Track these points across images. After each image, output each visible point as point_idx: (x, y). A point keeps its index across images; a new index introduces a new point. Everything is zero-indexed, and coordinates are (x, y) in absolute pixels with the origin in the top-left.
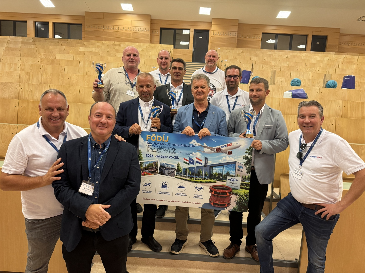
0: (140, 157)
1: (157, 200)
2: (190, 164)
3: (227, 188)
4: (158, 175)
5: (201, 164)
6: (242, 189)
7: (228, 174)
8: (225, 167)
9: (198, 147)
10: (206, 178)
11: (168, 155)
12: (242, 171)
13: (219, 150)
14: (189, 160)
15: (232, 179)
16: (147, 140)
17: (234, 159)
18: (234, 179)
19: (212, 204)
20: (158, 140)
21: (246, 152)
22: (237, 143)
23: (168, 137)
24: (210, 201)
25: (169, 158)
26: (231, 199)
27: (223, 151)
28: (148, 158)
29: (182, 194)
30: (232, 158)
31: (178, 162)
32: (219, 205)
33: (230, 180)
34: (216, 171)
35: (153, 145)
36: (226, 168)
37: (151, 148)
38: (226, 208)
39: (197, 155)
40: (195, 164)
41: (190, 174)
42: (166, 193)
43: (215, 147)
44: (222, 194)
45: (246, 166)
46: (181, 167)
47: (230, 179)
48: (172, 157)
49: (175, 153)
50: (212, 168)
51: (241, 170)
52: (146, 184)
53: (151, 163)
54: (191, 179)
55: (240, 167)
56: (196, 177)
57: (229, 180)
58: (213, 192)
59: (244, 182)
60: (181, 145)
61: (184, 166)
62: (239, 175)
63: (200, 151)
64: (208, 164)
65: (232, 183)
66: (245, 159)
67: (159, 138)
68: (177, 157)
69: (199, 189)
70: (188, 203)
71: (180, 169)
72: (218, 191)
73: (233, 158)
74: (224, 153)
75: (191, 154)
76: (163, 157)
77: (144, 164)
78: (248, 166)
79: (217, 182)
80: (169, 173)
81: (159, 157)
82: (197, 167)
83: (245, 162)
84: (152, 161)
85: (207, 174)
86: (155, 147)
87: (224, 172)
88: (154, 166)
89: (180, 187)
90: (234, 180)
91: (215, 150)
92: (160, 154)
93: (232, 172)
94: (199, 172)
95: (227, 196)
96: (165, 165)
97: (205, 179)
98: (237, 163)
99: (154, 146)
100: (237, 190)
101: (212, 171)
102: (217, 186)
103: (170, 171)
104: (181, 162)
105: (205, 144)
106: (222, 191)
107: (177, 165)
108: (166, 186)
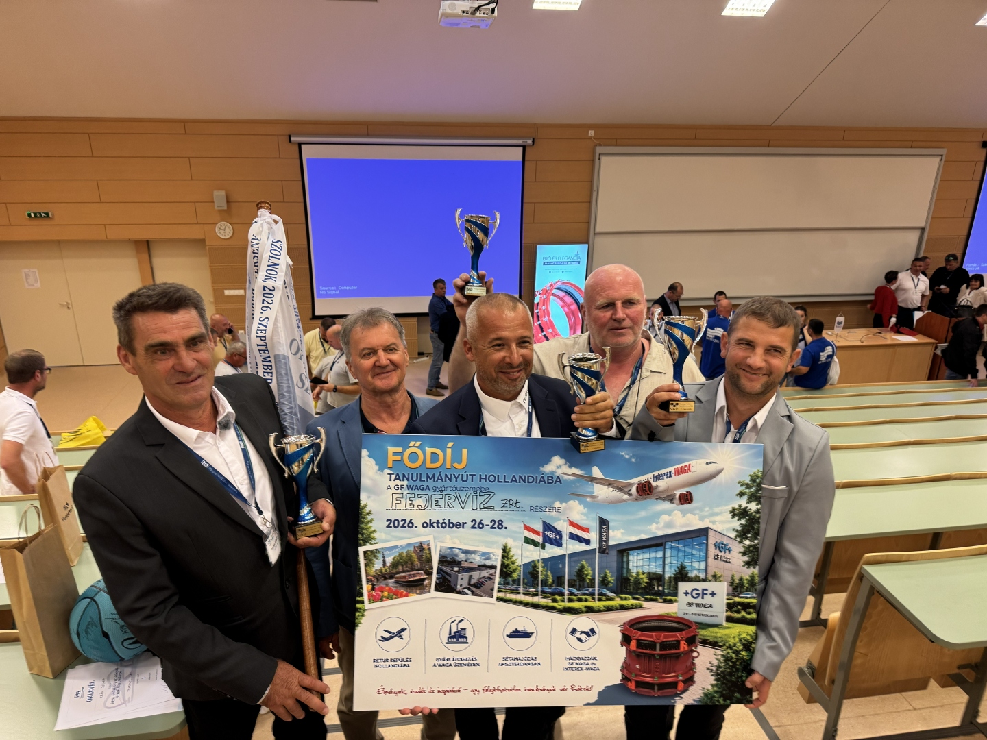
0: (364, 531)
1: (430, 692)
2: (548, 545)
3: (682, 625)
4: (433, 593)
5: (587, 542)
6: (730, 625)
7: (682, 575)
8: (672, 548)
9: (572, 482)
10: (605, 595)
11: (466, 516)
12: (728, 561)
13: (646, 490)
14: (545, 530)
15: (698, 590)
16: (390, 465)
17: (702, 519)
18: (704, 590)
19: (632, 685)
20: (429, 465)
21: (741, 494)
22: (707, 463)
23: (465, 451)
24: (623, 674)
25: (473, 527)
26: (696, 661)
27: (660, 492)
28: (393, 534)
29: (524, 662)
30: (695, 515)
31: (503, 541)
32: (656, 688)
33: (689, 596)
34: (640, 564)
35: (412, 483)
36: (675, 553)
37: (405, 493)
38: (678, 695)
39: (570, 513)
40: (564, 545)
41: (550, 581)
42: (465, 662)
43: (631, 481)
44: (664, 646)
45: (741, 542)
46: (514, 558)
47: (689, 591)
48: (480, 523)
49: (492, 508)
50: (625, 554)
51: (727, 555)
52: (387, 635)
53: (405, 551)
54: (554, 601)
55: (721, 547)
56: (571, 594)
57: (686, 593)
58: (634, 643)
59: (737, 599)
60: (514, 476)
61: (528, 553)
62: (719, 574)
63: (582, 497)
65: (698, 605)
66: (737, 518)
67: (435, 457)
68: (500, 523)
69: (583, 637)
70: (544, 690)
71: (511, 566)
72: (652, 637)
73: (697, 517)
74: (664, 499)
75: (551, 507)
76: (449, 527)
77: (380, 556)
78: (747, 542)
79: (645, 604)
80: (473, 582)
81: (435, 525)
82: (571, 555)
83: (740, 529)
84: (409, 545)
85: (609, 579)
86: (420, 492)
87: (667, 568)
88: (417, 563)
89: (516, 634)
90: (704, 594)
91: (634, 490)
92: (437, 516)
93: (696, 565)
94: (580, 574)
95: (682, 652)
96: (456, 555)
97: (603, 598)
98: (711, 533)
99: (417, 488)
100: (716, 629)
101: (625, 565)
102: (646, 621)
103: (476, 576)
104: (515, 539)
105: (596, 472)
106: (663, 637)
107: (500, 552)
108: (462, 633)
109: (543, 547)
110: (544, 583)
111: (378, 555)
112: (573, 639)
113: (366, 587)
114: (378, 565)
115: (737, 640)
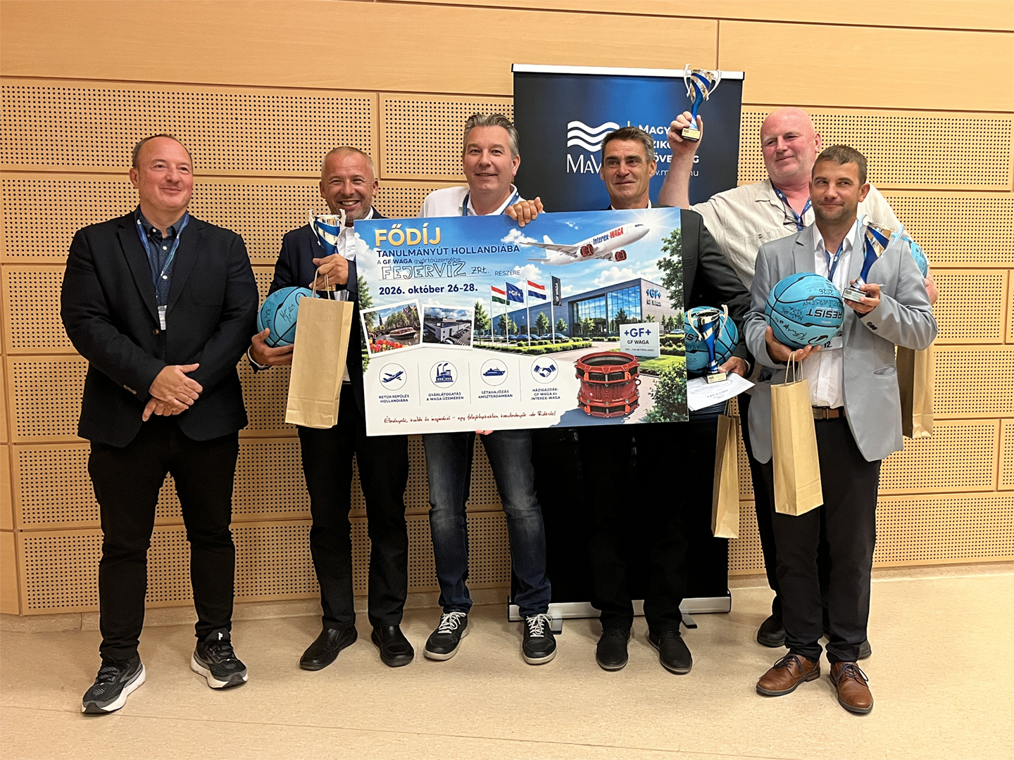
1: (426, 420)
2: (511, 302)
3: (626, 359)
4: (422, 344)
5: (544, 297)
6: (665, 357)
7: (622, 319)
8: (612, 297)
9: (528, 249)
10: (561, 338)
11: (444, 282)
12: (659, 305)
13: (588, 251)
14: (508, 290)
15: (636, 330)
16: (378, 244)
17: (635, 272)
18: (640, 329)
19: (587, 409)
20: (409, 242)
21: (665, 249)
22: (635, 226)
23: (438, 229)
24: (579, 401)
25: (449, 291)
26: (639, 387)
27: (600, 252)
28: (386, 299)
29: (498, 394)
31: (475, 301)
32: (607, 410)
33: (629, 335)
34: (587, 312)
35: (397, 258)
36: (615, 301)
37: (392, 266)
38: (627, 416)
39: (527, 275)
40: (525, 301)
41: (516, 330)
42: (452, 396)
43: (576, 245)
44: (611, 377)
46: (485, 314)
47: (629, 331)
49: (464, 275)
50: (575, 305)
51: (658, 300)
52: (388, 377)
53: (396, 312)
54: (520, 345)
55: (652, 293)
56: (533, 339)
57: (627, 333)
58: (586, 375)
59: (668, 336)
60: (480, 248)
61: (496, 309)
62: (652, 316)
63: (537, 261)
64: (562, 297)
65: (636, 342)
66: (663, 268)
67: (414, 236)
68: (472, 286)
69: (545, 372)
70: (516, 415)
71: (483, 320)
72: (601, 369)
73: (631, 270)
74: (603, 258)
75: (512, 271)
76: (430, 292)
78: (673, 288)
79: (594, 344)
80: (453, 334)
81: (419, 290)
82: (531, 308)
83: (666, 277)
84: (399, 307)
85: (564, 326)
86: (404, 265)
87: (610, 314)
88: (407, 321)
89: (490, 373)
90: (640, 333)
91: (578, 253)
92: (419, 283)
93: (633, 309)
94: (540, 322)
95: (627, 381)
96: (438, 314)
97: (560, 341)
98: (643, 283)
99: (401, 262)
100: (653, 361)
101: (575, 314)
102: (595, 358)
103: (455, 329)
104: (484, 298)
105: (547, 240)
106: (610, 369)
107: (473, 310)
108: (448, 374)
109: (508, 304)
110: (511, 331)
111: (375, 316)
112: (537, 375)
113: (368, 342)
114: (376, 324)
115: (671, 369)
